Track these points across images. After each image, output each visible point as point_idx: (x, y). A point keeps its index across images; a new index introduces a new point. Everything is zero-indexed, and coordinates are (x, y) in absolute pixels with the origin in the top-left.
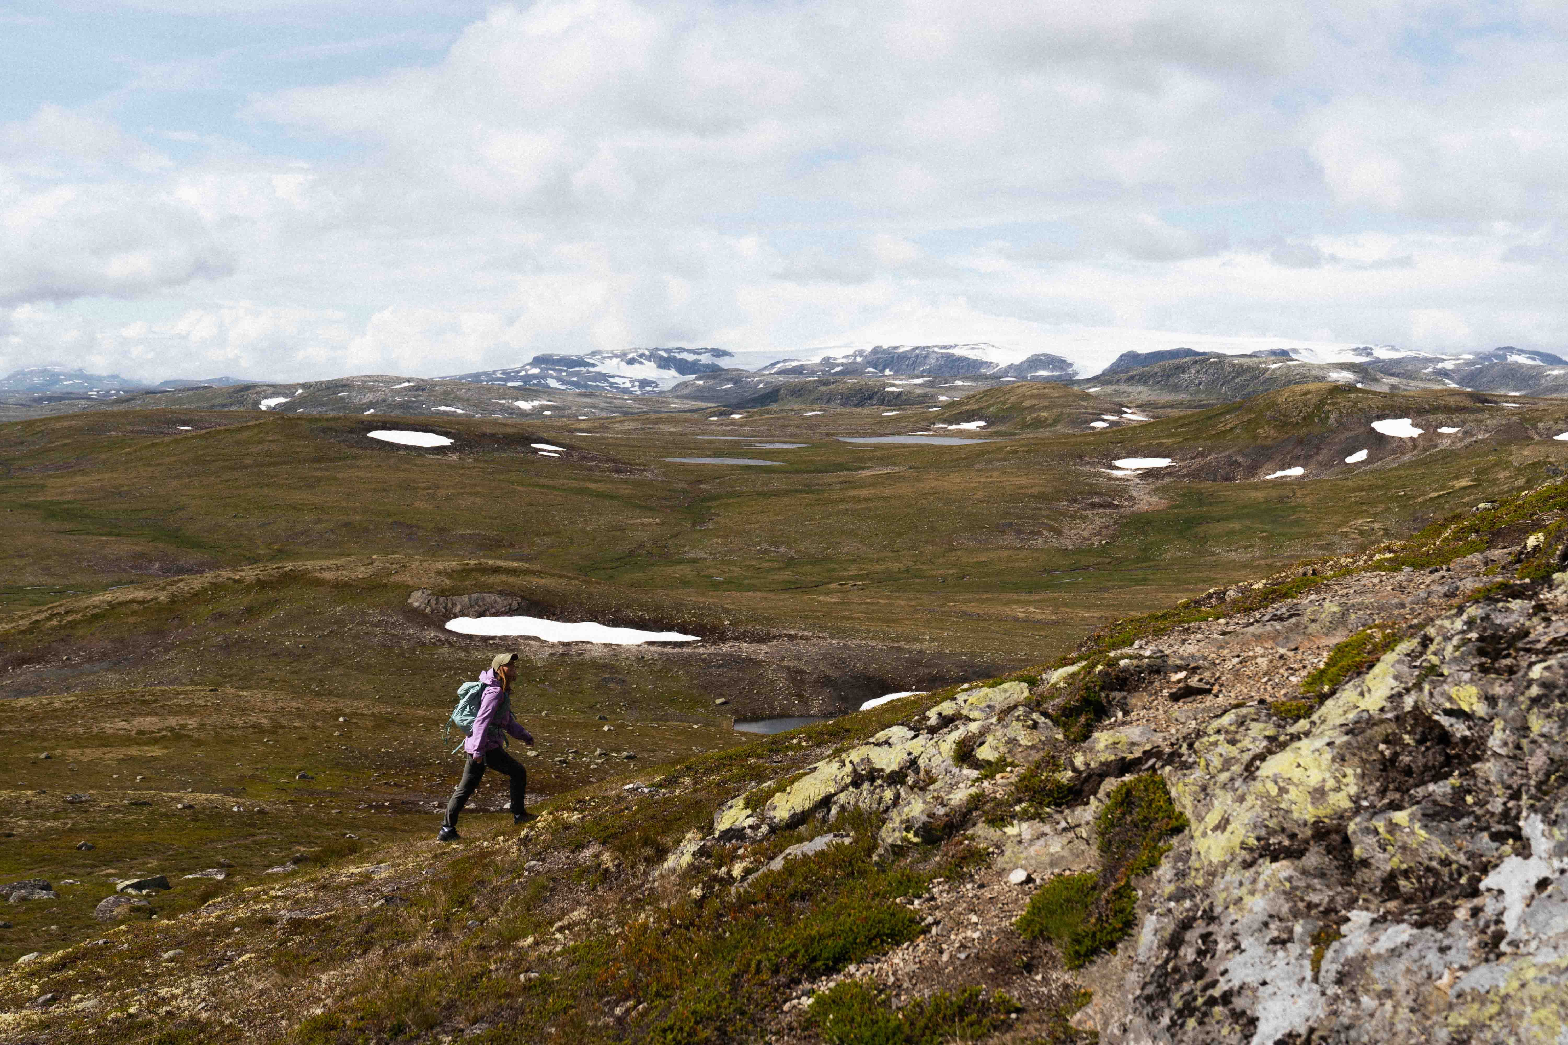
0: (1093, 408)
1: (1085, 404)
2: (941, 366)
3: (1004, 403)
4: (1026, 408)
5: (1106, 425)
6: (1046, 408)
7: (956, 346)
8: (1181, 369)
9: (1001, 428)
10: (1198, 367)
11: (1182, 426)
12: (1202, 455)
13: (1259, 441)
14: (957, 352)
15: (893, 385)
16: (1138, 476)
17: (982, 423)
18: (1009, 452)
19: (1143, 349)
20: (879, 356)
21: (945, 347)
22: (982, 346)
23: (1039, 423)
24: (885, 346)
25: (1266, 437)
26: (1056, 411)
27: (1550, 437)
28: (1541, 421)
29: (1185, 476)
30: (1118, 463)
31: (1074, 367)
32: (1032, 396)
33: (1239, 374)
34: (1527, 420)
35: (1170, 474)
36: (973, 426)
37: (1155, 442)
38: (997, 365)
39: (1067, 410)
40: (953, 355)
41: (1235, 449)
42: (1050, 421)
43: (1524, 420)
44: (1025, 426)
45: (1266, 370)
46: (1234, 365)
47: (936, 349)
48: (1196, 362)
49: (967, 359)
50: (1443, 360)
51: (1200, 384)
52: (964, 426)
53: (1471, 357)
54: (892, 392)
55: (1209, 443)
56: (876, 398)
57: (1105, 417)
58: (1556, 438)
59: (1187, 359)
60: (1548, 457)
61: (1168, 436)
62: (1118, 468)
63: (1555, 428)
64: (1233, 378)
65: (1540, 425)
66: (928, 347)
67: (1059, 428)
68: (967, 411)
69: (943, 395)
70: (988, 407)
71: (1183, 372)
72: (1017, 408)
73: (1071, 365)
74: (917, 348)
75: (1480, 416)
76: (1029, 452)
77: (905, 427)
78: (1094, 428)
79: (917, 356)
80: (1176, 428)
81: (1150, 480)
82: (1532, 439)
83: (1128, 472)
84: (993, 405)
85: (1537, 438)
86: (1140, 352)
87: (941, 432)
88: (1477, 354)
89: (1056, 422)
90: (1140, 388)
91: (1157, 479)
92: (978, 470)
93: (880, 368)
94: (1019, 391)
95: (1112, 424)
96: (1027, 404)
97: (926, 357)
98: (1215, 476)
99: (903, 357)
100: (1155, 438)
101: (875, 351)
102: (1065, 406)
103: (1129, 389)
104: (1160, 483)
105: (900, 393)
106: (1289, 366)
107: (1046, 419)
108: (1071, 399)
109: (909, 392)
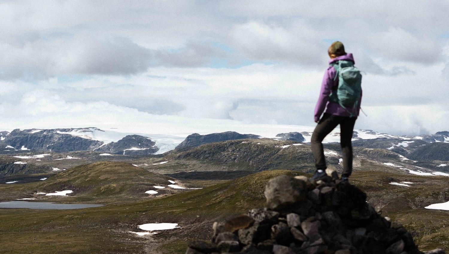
0: (148, 180)
1: (143, 177)
2: (62, 144)
3: (87, 177)
4: (101, 181)
5: (156, 192)
6: (115, 181)
7: (72, 129)
8: (222, 148)
9: (83, 195)
10: (234, 147)
11: (189, 199)
12: (199, 220)
13: (236, 211)
14: (74, 134)
15: (20, 160)
16: (155, 236)
17: (70, 192)
18: (67, 219)
19: (204, 132)
20: (17, 136)
21: (64, 130)
22: (91, 129)
23: (109, 192)
24: (22, 129)
25: (242, 208)
26: (121, 183)
27: (422, 207)
28: (417, 196)
29: (184, 236)
30: (142, 227)
31: (156, 145)
32: (107, 172)
33: (261, 152)
34: (408, 195)
35: (175, 235)
36: (63, 193)
37: (168, 211)
38: (102, 143)
39: (129, 182)
40: (71, 136)
41: (220, 216)
42: (118, 190)
43: (407, 195)
44: (100, 194)
45: (279, 149)
46: (258, 146)
47: (58, 132)
48: (232, 144)
49: (81, 139)
50: (402, 141)
51: (235, 159)
52: (58, 193)
53: (421, 138)
54: (19, 165)
55: (204, 212)
56: (7, 169)
57: (156, 187)
58: (426, 208)
59: (226, 142)
60: (411, 223)
61: (178, 207)
62: (141, 231)
63: (426, 201)
64: (258, 155)
65: (417, 199)
66: (53, 130)
67: (123, 195)
68: (60, 183)
69: (56, 167)
70: (75, 180)
71: (224, 150)
72: (95, 181)
73: (153, 143)
74: (45, 131)
75: (379, 193)
76: (80, 219)
77: (15, 195)
78: (148, 195)
79: (45, 137)
80: (185, 201)
81: (161, 240)
82: (411, 208)
83: (148, 233)
84: (78, 178)
85: (414, 207)
86: (201, 134)
87: (41, 198)
88: (425, 136)
89: (122, 190)
90: (194, 162)
91: (166, 238)
92: (44, 233)
93: (18, 145)
94: (98, 168)
95: (160, 192)
96: (102, 177)
97: (51, 137)
98: (206, 236)
99: (35, 137)
100: (168, 208)
101: (15, 132)
102: (128, 179)
103: (187, 162)
104: (167, 241)
105: (24, 166)
106: (295, 147)
107: (115, 188)
108: (133, 174)
109: (31, 165)
